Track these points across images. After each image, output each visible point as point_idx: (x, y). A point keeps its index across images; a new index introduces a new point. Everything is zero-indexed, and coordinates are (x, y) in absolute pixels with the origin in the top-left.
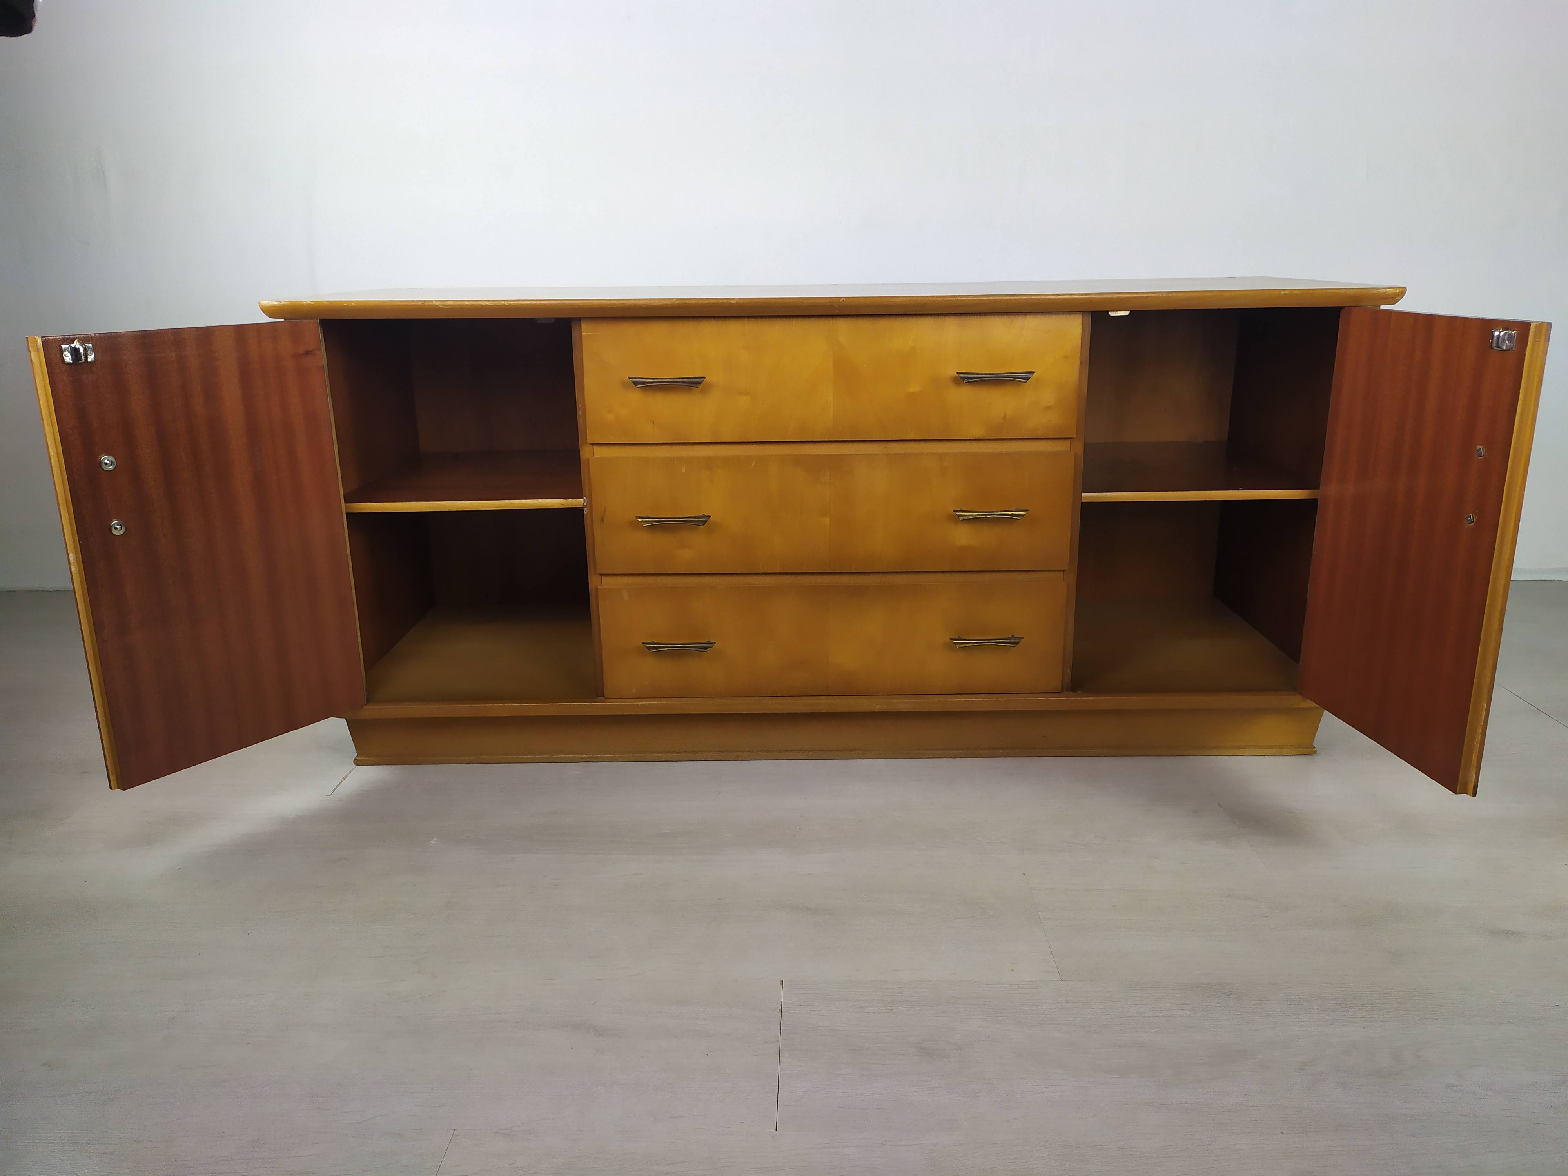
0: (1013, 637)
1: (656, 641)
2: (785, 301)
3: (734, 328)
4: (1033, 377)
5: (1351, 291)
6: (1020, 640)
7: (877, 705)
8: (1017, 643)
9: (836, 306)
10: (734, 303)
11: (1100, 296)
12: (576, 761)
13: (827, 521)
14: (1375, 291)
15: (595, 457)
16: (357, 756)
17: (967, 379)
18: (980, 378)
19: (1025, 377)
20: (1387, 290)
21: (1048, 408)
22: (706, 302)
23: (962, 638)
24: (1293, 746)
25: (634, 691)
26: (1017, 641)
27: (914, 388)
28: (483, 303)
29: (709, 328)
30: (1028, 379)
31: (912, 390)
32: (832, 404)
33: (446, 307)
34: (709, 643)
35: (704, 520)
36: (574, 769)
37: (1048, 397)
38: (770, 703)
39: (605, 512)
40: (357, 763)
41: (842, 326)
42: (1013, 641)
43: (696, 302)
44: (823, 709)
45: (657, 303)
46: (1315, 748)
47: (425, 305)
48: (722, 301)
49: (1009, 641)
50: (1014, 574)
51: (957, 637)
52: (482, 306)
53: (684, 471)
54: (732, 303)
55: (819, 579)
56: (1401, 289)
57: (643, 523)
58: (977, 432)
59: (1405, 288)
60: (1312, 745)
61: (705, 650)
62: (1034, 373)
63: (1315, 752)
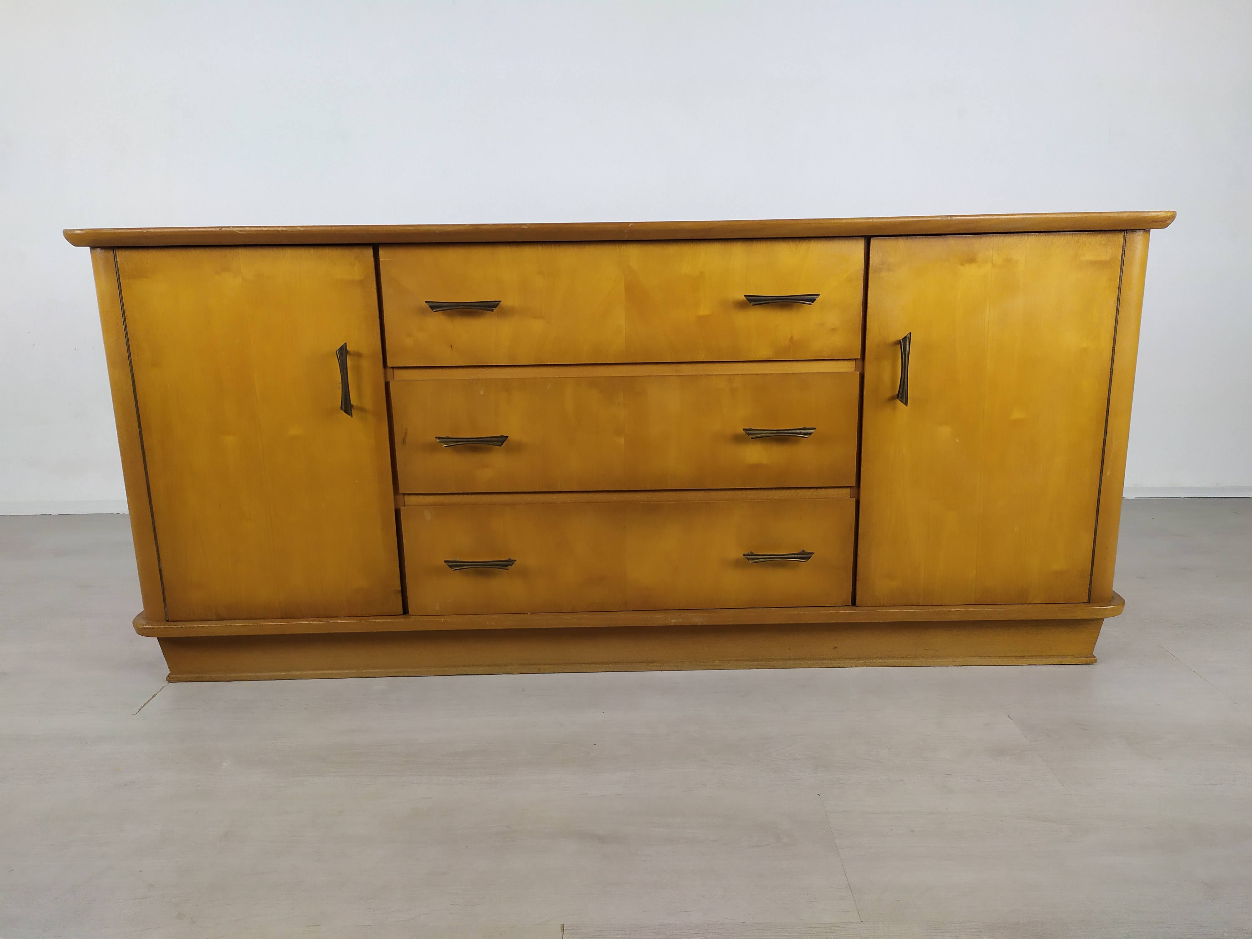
0: (803, 552)
1: (458, 560)
2: (575, 226)
3: (529, 254)
4: (818, 299)
5: (1125, 215)
6: (810, 555)
7: (673, 620)
8: (808, 558)
9: (625, 231)
10: (526, 228)
11: (882, 220)
12: (382, 676)
13: (622, 440)
14: (1145, 215)
15: (395, 380)
16: (169, 674)
17: (755, 301)
18: (768, 300)
19: (811, 299)
20: (1159, 213)
21: (834, 330)
22: (499, 227)
23: (755, 553)
24: (1074, 656)
25: (438, 608)
26: (808, 556)
27: (704, 311)
28: (279, 229)
29: (504, 254)
30: (813, 301)
31: (701, 314)
32: (624, 328)
33: (243, 233)
34: (510, 560)
35: (501, 440)
36: (379, 684)
37: (833, 319)
38: (569, 618)
39: (406, 433)
40: (170, 679)
41: (633, 253)
42: (804, 556)
43: (489, 227)
44: (621, 624)
45: (451, 229)
46: (1095, 657)
47: (222, 231)
48: (514, 226)
49: (800, 556)
50: (804, 491)
51: (750, 553)
52: (278, 231)
53: (482, 393)
54: (524, 228)
55: (614, 497)
56: (1172, 213)
57: (442, 444)
58: (765, 353)
59: (1175, 212)
60: (1092, 654)
61: (506, 568)
62: (818, 295)
63: (1095, 661)
